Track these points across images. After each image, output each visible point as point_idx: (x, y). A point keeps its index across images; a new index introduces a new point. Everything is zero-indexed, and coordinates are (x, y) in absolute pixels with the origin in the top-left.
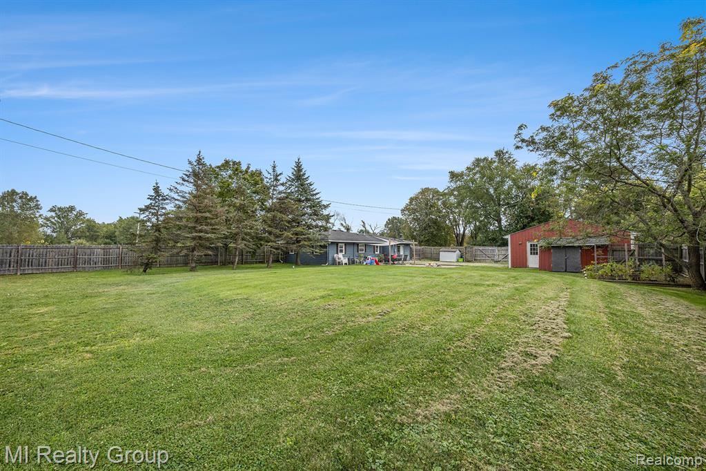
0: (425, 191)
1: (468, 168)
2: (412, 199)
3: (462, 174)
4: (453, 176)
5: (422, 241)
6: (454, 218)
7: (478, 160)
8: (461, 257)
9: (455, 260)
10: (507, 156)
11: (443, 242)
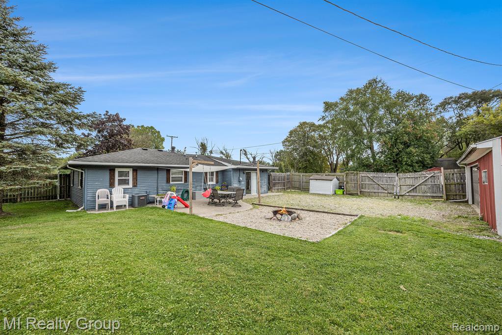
0: (303, 125)
1: (342, 99)
2: (291, 133)
3: (336, 105)
4: (328, 106)
5: (300, 168)
6: (329, 148)
7: (351, 92)
8: (340, 187)
9: (331, 192)
10: (380, 85)
11: (318, 169)
